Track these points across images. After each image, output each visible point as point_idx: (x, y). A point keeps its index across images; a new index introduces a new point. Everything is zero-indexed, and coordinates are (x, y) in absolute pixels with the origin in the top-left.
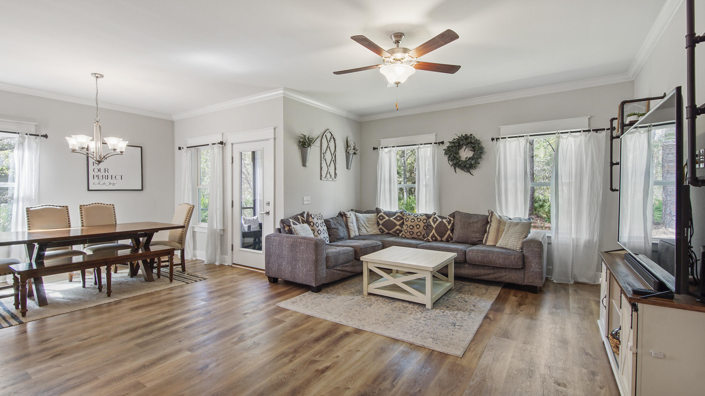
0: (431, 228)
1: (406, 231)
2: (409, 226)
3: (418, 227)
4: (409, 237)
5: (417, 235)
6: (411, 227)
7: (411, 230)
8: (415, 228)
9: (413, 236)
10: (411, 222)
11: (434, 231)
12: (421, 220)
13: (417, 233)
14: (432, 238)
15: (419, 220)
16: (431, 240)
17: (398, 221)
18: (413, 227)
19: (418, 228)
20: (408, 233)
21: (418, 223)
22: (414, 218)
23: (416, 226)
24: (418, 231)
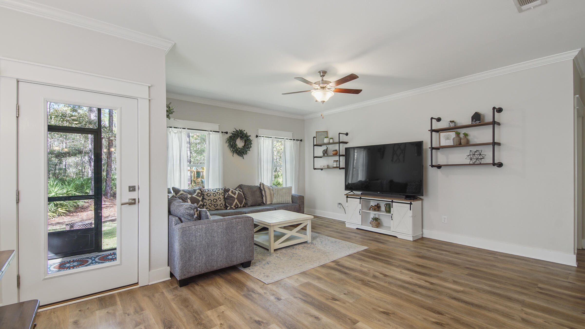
0: (233, 199)
1: (210, 205)
2: (212, 200)
3: (220, 199)
4: (214, 209)
5: (220, 206)
6: (215, 201)
7: (215, 203)
8: (218, 200)
9: (217, 208)
10: (214, 197)
11: (236, 200)
12: (220, 194)
13: (220, 204)
14: (235, 206)
15: (219, 194)
16: (234, 208)
17: (200, 197)
18: (217, 200)
19: (220, 201)
20: (213, 206)
21: (219, 197)
22: (215, 192)
23: (219, 199)
24: (220, 203)
